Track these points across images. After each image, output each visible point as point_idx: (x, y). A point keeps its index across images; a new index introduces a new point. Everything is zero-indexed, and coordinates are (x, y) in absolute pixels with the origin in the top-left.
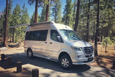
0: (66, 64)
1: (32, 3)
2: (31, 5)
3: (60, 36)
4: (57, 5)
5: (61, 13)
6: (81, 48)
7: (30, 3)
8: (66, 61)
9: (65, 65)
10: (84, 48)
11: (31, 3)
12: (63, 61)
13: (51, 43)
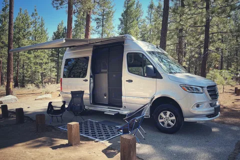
0: (170, 122)
1: (61, 4)
2: (57, 9)
3: (152, 65)
4: (105, 12)
5: (114, 27)
6: (202, 87)
7: (55, 5)
8: (168, 116)
9: (166, 123)
10: (208, 87)
11: (59, 5)
12: (161, 116)
13: (130, 81)
